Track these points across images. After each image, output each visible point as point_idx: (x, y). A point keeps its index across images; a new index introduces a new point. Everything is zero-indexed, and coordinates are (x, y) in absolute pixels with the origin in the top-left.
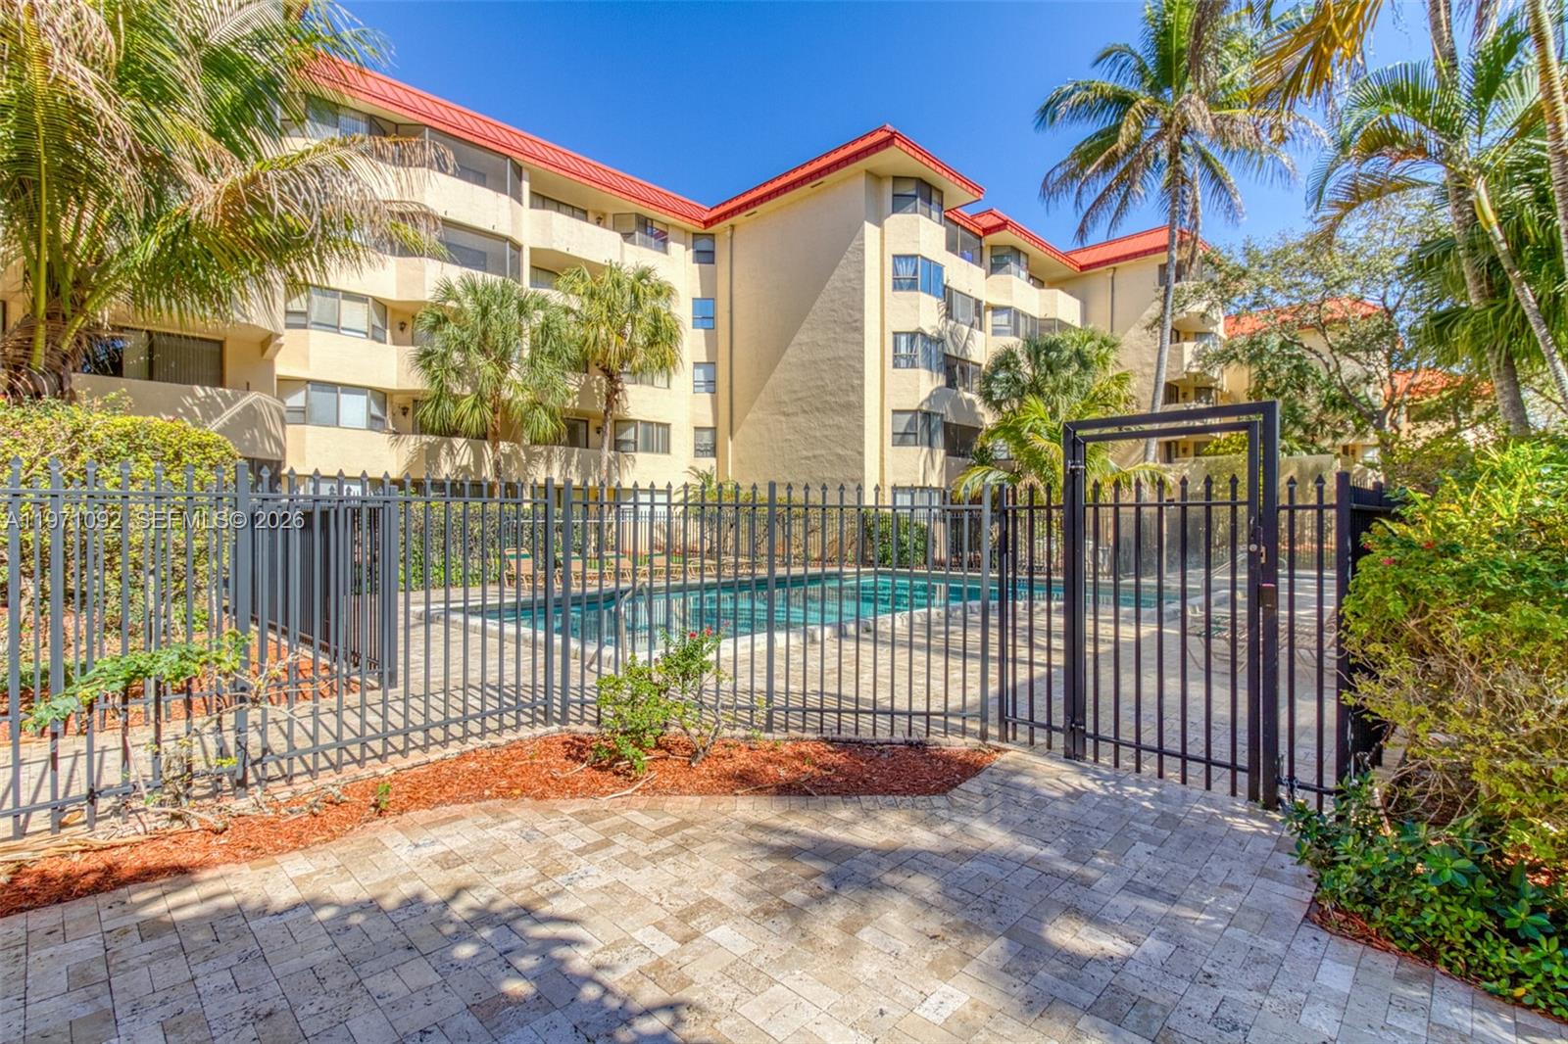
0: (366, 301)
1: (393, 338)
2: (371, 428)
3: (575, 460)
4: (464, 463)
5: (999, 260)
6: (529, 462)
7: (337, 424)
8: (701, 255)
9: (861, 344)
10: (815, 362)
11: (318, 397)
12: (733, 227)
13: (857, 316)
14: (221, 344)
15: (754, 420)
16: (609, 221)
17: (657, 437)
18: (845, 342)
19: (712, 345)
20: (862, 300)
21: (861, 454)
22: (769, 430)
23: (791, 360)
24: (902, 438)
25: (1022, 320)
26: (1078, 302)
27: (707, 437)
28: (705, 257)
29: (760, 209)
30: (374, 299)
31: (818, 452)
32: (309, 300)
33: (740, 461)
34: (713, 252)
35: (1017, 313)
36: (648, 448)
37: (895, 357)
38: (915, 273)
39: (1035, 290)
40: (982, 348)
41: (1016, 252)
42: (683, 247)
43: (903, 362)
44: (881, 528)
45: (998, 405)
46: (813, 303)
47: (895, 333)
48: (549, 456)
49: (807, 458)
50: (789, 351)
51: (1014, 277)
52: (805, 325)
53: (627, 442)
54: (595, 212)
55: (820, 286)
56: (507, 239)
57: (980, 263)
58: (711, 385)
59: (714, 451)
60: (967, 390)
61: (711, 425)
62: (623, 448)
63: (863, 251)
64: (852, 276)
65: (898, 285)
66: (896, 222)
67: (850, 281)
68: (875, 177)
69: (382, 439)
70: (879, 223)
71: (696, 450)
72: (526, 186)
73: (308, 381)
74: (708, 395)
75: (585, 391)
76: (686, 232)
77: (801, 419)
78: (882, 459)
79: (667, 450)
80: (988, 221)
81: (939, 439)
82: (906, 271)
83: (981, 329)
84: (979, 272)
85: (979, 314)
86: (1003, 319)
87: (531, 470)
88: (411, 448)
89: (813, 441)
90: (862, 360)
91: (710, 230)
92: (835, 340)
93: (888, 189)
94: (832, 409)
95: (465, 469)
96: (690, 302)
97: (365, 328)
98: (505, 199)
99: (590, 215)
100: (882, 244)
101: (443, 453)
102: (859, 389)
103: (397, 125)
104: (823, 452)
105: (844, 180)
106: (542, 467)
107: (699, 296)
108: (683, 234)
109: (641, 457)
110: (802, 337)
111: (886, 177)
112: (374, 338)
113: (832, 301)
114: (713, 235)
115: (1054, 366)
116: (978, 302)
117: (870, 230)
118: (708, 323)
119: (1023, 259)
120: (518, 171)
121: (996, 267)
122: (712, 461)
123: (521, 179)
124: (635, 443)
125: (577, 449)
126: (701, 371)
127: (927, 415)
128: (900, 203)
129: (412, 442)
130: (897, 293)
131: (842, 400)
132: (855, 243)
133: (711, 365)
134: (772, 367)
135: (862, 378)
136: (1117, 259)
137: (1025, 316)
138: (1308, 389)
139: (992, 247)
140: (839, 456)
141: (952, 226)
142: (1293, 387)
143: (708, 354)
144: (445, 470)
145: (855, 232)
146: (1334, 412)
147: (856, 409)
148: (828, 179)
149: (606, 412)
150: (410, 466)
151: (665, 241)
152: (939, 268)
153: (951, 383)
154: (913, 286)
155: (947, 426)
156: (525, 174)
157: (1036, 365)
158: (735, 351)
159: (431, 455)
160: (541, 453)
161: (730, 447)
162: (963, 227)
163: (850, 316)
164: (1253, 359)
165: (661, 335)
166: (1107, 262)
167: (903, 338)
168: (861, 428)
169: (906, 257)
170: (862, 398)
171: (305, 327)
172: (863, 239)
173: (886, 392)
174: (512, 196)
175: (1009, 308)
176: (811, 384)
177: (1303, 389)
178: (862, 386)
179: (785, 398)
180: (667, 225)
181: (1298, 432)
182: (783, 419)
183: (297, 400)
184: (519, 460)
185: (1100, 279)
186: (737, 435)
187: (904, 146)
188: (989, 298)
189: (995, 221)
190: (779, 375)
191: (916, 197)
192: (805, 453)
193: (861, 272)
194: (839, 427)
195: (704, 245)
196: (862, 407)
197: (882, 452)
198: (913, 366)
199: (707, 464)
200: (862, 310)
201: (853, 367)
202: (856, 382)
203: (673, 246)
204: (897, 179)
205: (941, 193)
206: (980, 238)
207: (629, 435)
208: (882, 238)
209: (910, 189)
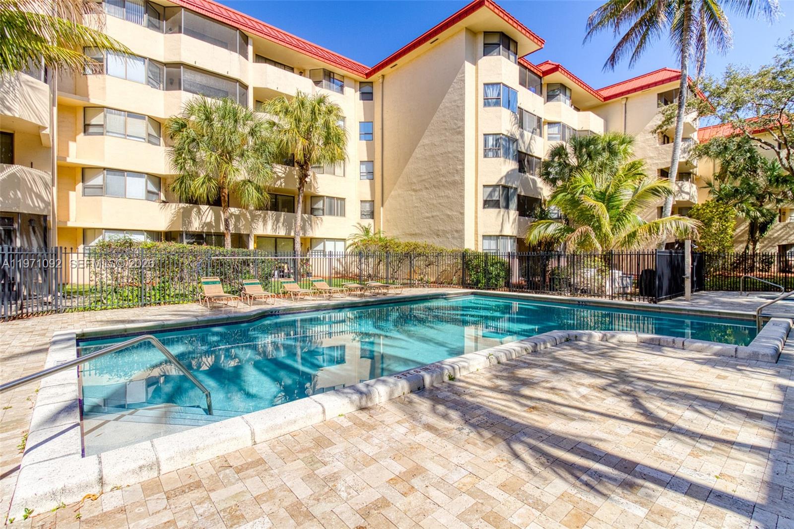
0: (144, 119)
1: (165, 143)
2: (147, 199)
3: (282, 219)
4: (208, 220)
5: (552, 92)
6: (252, 220)
7: (125, 196)
8: (365, 95)
9: (463, 142)
10: (433, 156)
11: (112, 179)
12: (383, 76)
13: (460, 124)
14: (11, 136)
15: (396, 195)
16: (308, 73)
17: (337, 206)
18: (452, 141)
19: (371, 150)
20: (463, 114)
21: (462, 214)
22: (405, 201)
23: (418, 156)
24: (489, 203)
25: (567, 131)
26: (603, 120)
27: (367, 207)
28: (367, 96)
29: (399, 62)
30: (149, 117)
31: (435, 214)
32: (105, 116)
33: (388, 221)
34: (372, 93)
35: (564, 126)
36: (331, 213)
37: (485, 150)
38: (499, 94)
39: (575, 112)
40: (541, 148)
41: (563, 87)
42: (353, 90)
43: (491, 154)
44: (475, 262)
45: (553, 181)
46: (432, 118)
47: (485, 135)
48: (265, 217)
49: (428, 218)
50: (416, 150)
51: (562, 103)
52: (427, 133)
53: (318, 209)
54: (298, 69)
55: (435, 108)
56: (237, 81)
57: (541, 94)
58: (371, 174)
59: (372, 215)
60: (532, 174)
61: (369, 199)
62: (316, 213)
63: (463, 81)
64: (457, 98)
65: (487, 103)
66: (486, 62)
67: (455, 101)
68: (472, 32)
69: (155, 206)
70: (475, 62)
71: (362, 215)
72: (250, 49)
73: (104, 169)
74: (368, 181)
75: (288, 177)
76: (356, 81)
77: (424, 193)
78: (476, 217)
79: (343, 214)
80: (545, 68)
81: (514, 204)
82: (492, 94)
83: (541, 136)
84: (540, 100)
85: (540, 127)
86: (555, 130)
87: (254, 225)
88: (173, 211)
89: (432, 206)
90: (463, 153)
91: (370, 79)
92: (446, 141)
93: (481, 40)
94: (443, 186)
95: (209, 224)
96: (358, 124)
97: (144, 135)
98: (236, 56)
99: (295, 70)
100: (477, 77)
101: (194, 214)
102: (461, 172)
103: (165, 7)
104: (438, 214)
105: (452, 36)
106: (261, 224)
107: (363, 120)
108: (353, 83)
109: (327, 219)
110: (425, 141)
111: (480, 32)
112: (149, 142)
113: (444, 116)
114: (372, 83)
115: (592, 154)
116: (539, 119)
117: (469, 67)
118: (369, 137)
119: (568, 93)
120: (245, 39)
121: (550, 97)
122: (371, 221)
123: (247, 44)
124: (323, 210)
125: (283, 213)
126: (364, 166)
127: (506, 188)
128: (488, 49)
129: (173, 208)
130: (487, 109)
131: (450, 179)
132: (459, 76)
133: (371, 162)
134: (406, 161)
135: (463, 164)
136: (628, 92)
137: (569, 128)
138: (759, 171)
139: (548, 85)
140: (448, 216)
141: (523, 69)
142: (747, 170)
143: (368, 156)
144: (196, 226)
145: (458, 69)
146: (777, 186)
147: (459, 185)
148: (441, 36)
149: (299, 189)
150: (173, 223)
151: (342, 87)
152: (515, 93)
153: (521, 169)
154: (497, 103)
155: (519, 196)
156: (250, 41)
157: (579, 157)
158: (385, 153)
159: (185, 216)
160: (260, 215)
161: (381, 212)
162: (530, 70)
163: (455, 124)
164: (718, 154)
165: (333, 139)
166: (622, 94)
167: (491, 138)
168: (462, 197)
169: (493, 84)
170: (463, 178)
171: (102, 134)
172: (464, 73)
173: (479, 174)
174: (240, 53)
175: (559, 123)
176: (431, 170)
177: (755, 172)
178: (463, 169)
179: (415, 180)
180: (343, 77)
181: (752, 200)
182: (413, 193)
183: (98, 180)
184: (246, 218)
185: (617, 106)
186: (386, 204)
187: (491, 7)
188: (547, 116)
189: (550, 67)
190: (410, 166)
191: (499, 45)
192: (427, 215)
193: (462, 95)
194: (448, 197)
195: (367, 89)
196: (463, 183)
197: (476, 212)
198: (497, 156)
199: (367, 222)
200: (463, 120)
201: (457, 158)
202: (459, 167)
203: (347, 89)
204: (487, 34)
205: (516, 43)
206: (540, 78)
207: (320, 205)
208: (477, 73)
209: (495, 40)
